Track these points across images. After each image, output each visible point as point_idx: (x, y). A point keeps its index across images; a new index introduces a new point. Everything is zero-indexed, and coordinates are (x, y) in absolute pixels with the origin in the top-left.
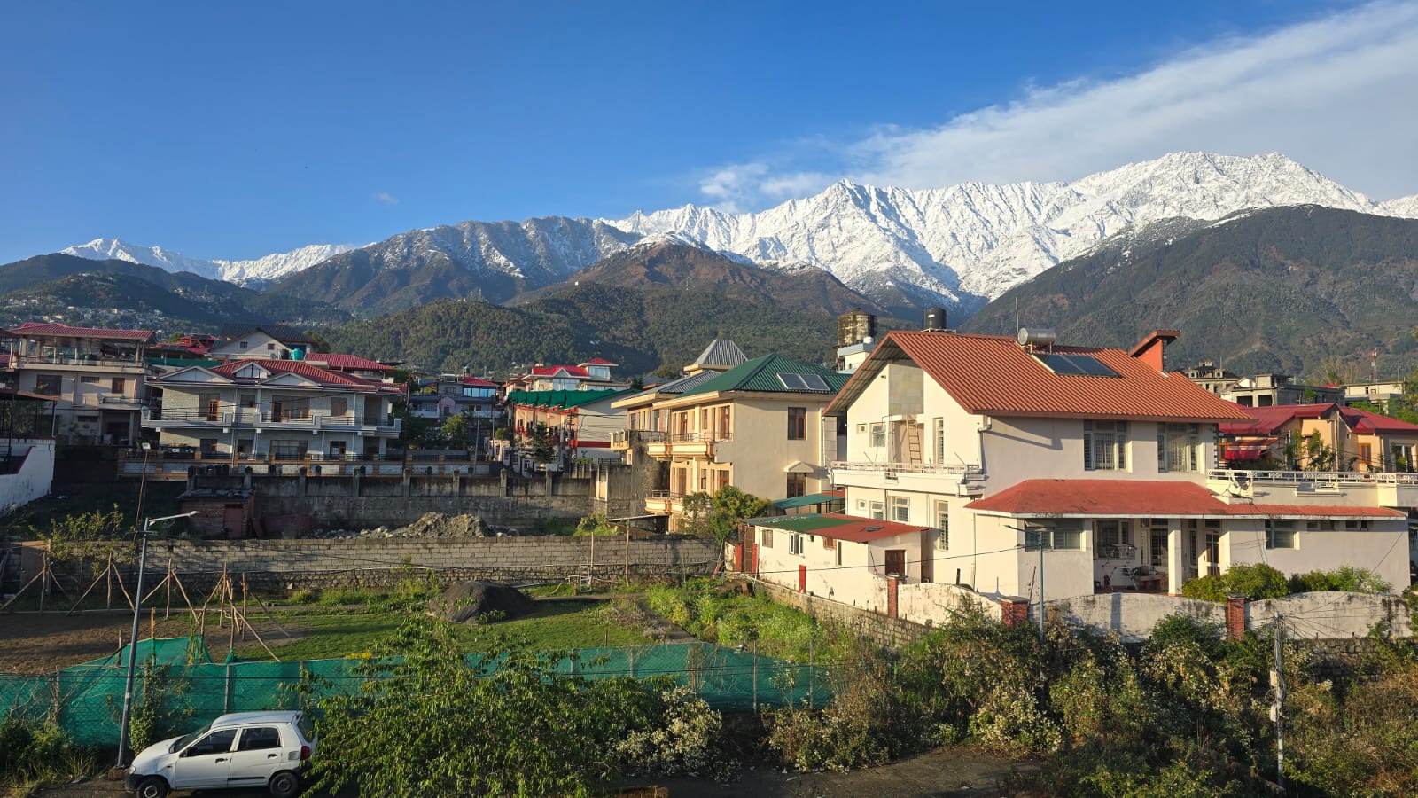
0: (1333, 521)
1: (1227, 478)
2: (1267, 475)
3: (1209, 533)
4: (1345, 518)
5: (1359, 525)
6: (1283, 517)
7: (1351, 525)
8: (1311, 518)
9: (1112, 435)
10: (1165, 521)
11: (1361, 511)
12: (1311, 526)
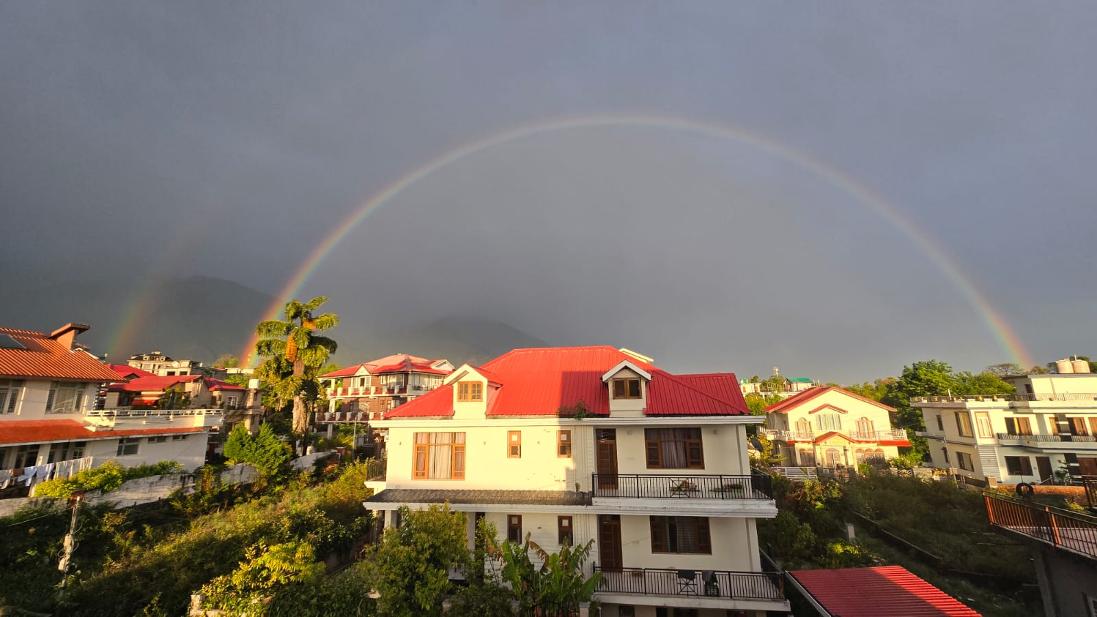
0: (165, 437)
1: (99, 416)
2: (127, 412)
3: (76, 450)
4: (171, 434)
5: (181, 438)
6: (131, 437)
7: (175, 438)
8: (150, 436)
9: (7, 389)
10: (38, 447)
11: (178, 430)
12: (151, 439)
